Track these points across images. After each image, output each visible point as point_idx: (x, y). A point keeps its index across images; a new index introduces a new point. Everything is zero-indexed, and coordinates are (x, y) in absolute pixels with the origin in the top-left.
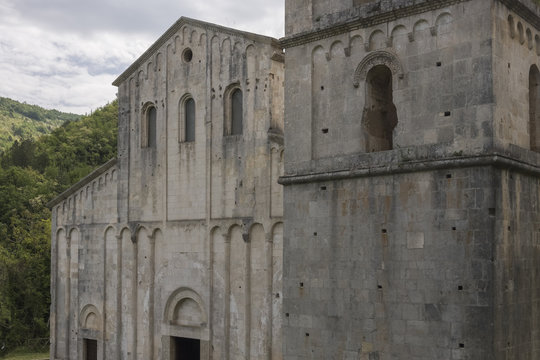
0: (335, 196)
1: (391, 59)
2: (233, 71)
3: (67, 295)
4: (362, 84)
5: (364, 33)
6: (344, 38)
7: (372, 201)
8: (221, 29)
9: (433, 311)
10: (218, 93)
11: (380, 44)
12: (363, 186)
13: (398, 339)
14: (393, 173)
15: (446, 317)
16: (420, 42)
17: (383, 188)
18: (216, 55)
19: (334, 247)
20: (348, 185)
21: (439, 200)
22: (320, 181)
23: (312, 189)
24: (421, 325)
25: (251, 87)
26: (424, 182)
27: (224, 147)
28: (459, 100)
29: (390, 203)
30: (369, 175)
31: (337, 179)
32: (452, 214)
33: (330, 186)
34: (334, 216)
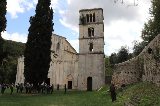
0: (86, 56)
1: (93, 42)
2: (58, 41)
3: (21, 73)
4: (89, 44)
5: (90, 39)
6: (87, 40)
7: (91, 56)
8: (57, 35)
9: (98, 67)
10: (56, 43)
11: (91, 41)
12: (89, 55)
13: (94, 71)
14: (93, 54)
15: (99, 68)
16: (96, 41)
17: (92, 55)
18: (56, 38)
19: (86, 61)
20: (87, 55)
21: (98, 56)
22: (84, 54)
23: (83, 55)
24: (96, 69)
25: (62, 43)
26: (97, 55)
27: (56, 51)
28: (100, 47)
29: (93, 57)
30: (90, 54)
31: (86, 54)
32: (100, 58)
33: (85, 55)
34: (86, 58)
